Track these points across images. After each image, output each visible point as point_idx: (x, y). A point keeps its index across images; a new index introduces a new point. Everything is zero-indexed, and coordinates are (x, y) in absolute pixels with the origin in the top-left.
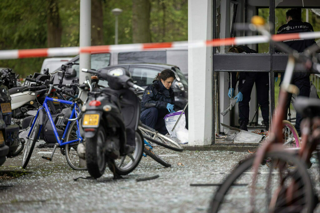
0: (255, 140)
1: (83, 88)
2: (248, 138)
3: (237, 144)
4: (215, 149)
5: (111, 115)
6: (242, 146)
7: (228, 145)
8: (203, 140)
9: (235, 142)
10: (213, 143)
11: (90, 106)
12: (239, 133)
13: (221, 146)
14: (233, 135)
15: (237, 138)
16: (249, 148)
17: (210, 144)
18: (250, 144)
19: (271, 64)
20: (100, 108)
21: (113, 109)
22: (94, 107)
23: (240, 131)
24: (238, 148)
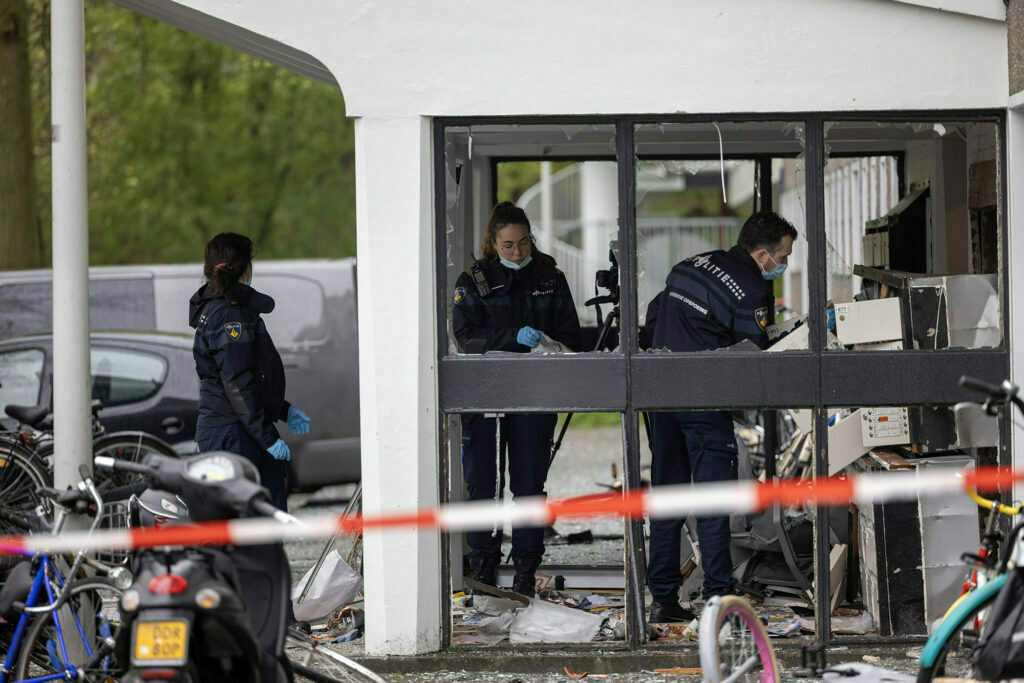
0: (580, 632)
1: (69, 503)
2: (554, 624)
3: (522, 648)
4: (454, 666)
5: (220, 620)
6: (539, 655)
7: (493, 649)
8: (413, 638)
9: (515, 639)
10: (445, 644)
11: (153, 592)
12: (527, 609)
13: (471, 655)
14: (507, 615)
15: (521, 625)
16: (564, 661)
17: (437, 648)
18: (565, 647)
19: (629, 386)
20: (186, 599)
21: (224, 600)
22: (164, 599)
23: (526, 603)
24: (528, 660)
